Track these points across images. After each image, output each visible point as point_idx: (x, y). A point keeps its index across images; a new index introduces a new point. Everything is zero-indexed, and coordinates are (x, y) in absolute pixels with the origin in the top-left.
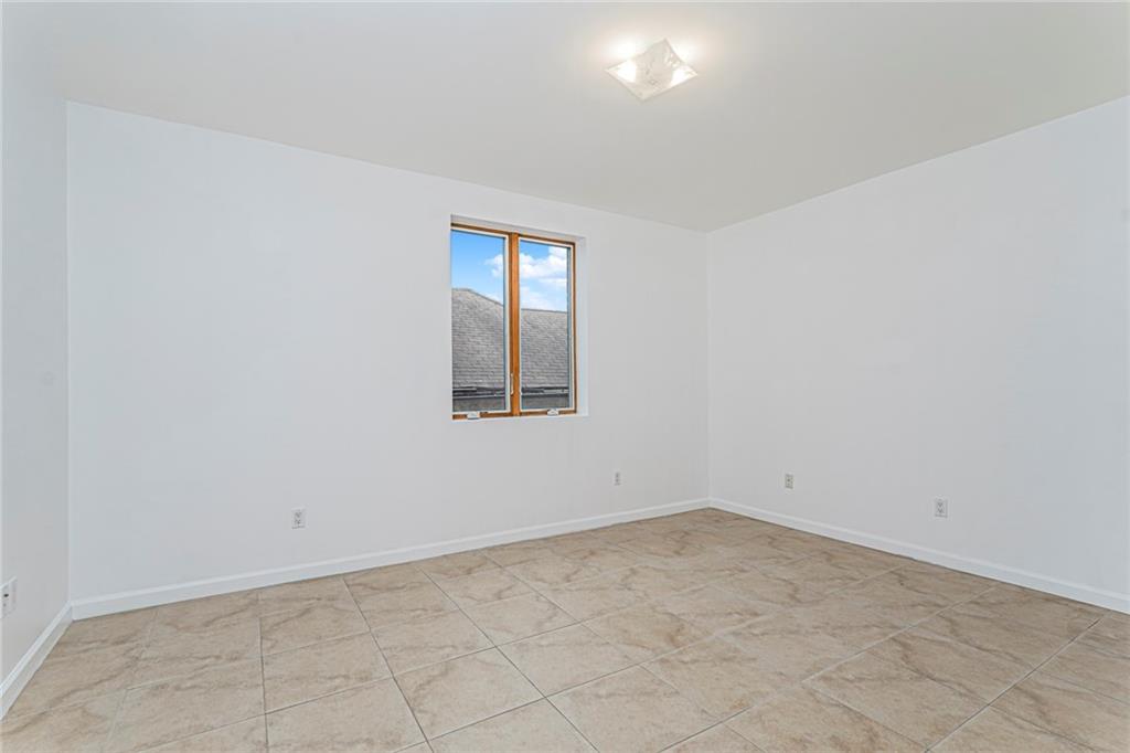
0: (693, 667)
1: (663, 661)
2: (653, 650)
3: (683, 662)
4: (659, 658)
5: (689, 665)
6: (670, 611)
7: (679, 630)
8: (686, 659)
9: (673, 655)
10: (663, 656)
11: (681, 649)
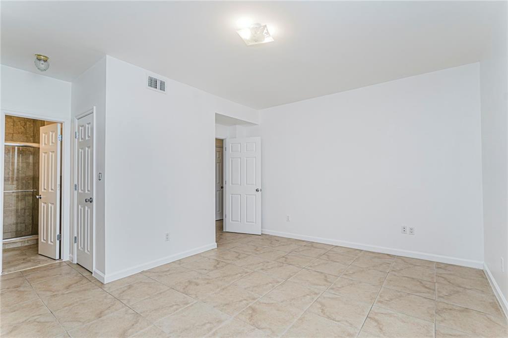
0: (241, 299)
1: (254, 299)
2: (260, 303)
3: (246, 300)
4: (257, 300)
5: (243, 299)
6: (261, 331)
7: (252, 316)
8: (245, 302)
9: (251, 302)
10: (255, 301)
11: (248, 306)
